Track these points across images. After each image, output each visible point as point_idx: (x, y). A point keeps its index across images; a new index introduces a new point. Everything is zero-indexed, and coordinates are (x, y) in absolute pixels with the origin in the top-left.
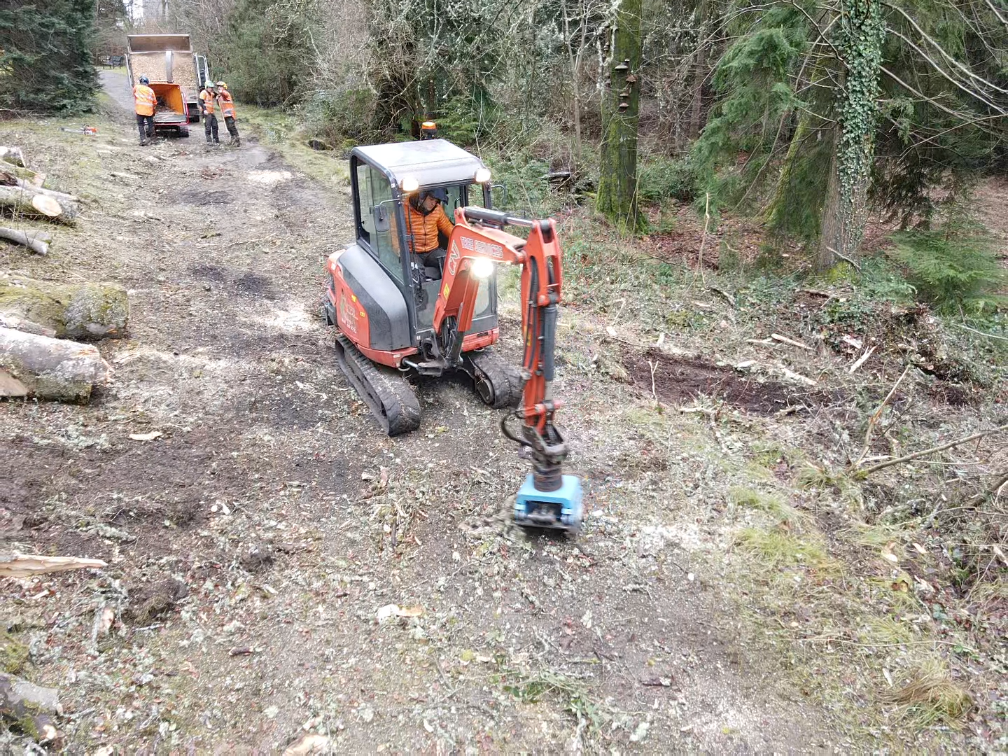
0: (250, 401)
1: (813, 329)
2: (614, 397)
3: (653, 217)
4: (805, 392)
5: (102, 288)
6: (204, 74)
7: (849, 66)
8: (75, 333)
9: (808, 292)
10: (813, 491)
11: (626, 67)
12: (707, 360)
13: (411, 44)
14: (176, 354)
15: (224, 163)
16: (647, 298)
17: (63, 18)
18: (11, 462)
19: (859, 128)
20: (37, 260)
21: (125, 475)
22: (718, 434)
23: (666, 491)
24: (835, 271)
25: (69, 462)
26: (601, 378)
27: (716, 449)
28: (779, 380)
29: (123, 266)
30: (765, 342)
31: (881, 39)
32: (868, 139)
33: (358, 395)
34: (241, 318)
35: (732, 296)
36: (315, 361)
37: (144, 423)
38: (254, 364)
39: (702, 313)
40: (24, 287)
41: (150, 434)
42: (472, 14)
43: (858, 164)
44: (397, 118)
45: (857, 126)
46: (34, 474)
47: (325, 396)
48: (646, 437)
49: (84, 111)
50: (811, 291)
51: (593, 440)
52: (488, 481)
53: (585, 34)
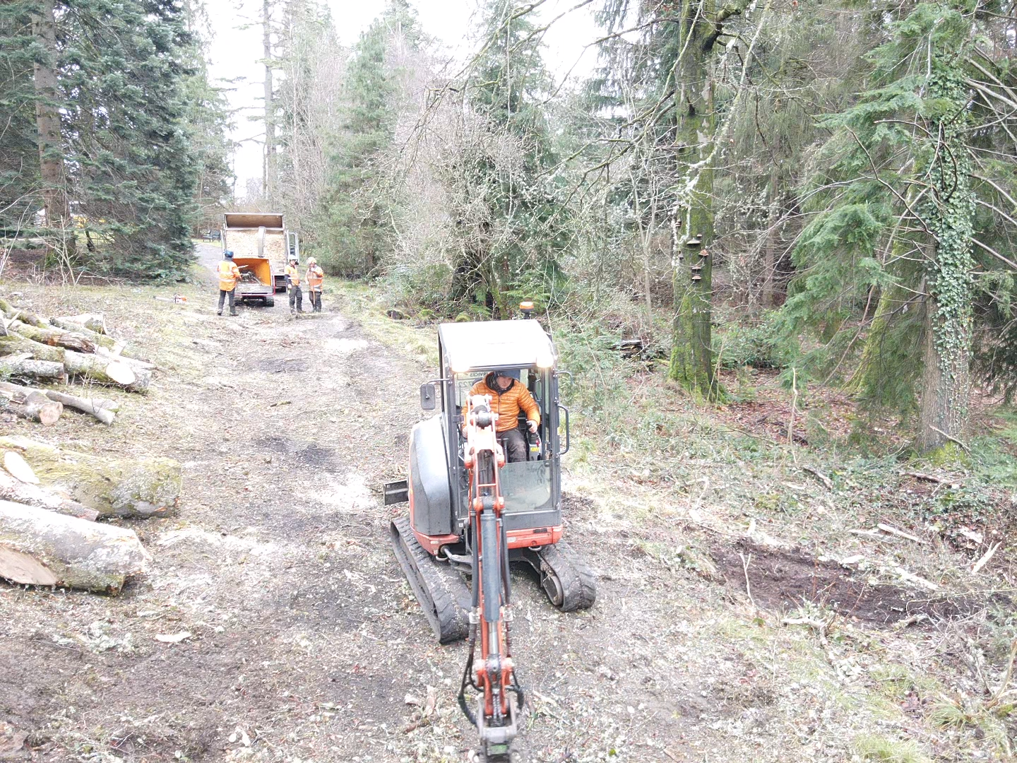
0: (292, 595)
1: (925, 519)
2: (703, 600)
3: (732, 386)
4: (926, 597)
5: (156, 464)
6: (294, 249)
7: (939, 239)
8: (121, 511)
9: (914, 476)
10: (951, 733)
11: (698, 242)
12: (806, 554)
13: (487, 224)
14: (224, 535)
15: (305, 332)
16: (732, 477)
17: (164, 195)
18: (25, 664)
19: (955, 301)
20: (101, 430)
21: (143, 686)
22: (831, 656)
23: (775, 736)
24: (941, 452)
25: (86, 668)
26: (687, 575)
27: (831, 677)
28: (894, 582)
29: (187, 436)
30: (871, 533)
31: (971, 211)
32: (965, 313)
33: (410, 588)
34: (298, 494)
35: (827, 478)
36: (367, 544)
37: (173, 619)
38: (303, 548)
39: (795, 497)
40: (74, 463)
41: (176, 635)
42: (546, 196)
43: (958, 338)
44: (472, 290)
45: (953, 299)
46: (47, 680)
47: (373, 589)
48: (745, 658)
49: (178, 281)
50: (917, 474)
51: (682, 659)
52: (554, 714)
53: (655, 211)
